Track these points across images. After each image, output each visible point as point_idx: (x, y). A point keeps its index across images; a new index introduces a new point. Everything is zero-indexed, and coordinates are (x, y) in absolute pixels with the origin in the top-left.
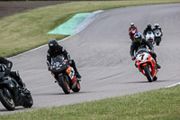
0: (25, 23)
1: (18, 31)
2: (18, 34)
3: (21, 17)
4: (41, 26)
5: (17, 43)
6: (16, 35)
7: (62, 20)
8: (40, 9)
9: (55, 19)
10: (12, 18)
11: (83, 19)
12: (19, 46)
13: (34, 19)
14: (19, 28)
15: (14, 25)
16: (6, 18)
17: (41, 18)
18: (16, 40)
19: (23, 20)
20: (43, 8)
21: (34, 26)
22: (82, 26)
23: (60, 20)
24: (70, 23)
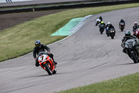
0: (33, 29)
1: (28, 35)
2: (28, 38)
3: (30, 25)
4: (45, 30)
5: (27, 44)
6: (26, 39)
7: (61, 25)
8: (44, 17)
9: (55, 24)
10: (22, 25)
11: (77, 22)
12: (29, 47)
13: (39, 25)
14: (28, 33)
15: (24, 30)
16: (18, 26)
17: (45, 24)
18: (27, 42)
19: (31, 26)
20: (46, 16)
21: (40, 31)
22: (77, 28)
23: (59, 25)
24: (67, 26)
